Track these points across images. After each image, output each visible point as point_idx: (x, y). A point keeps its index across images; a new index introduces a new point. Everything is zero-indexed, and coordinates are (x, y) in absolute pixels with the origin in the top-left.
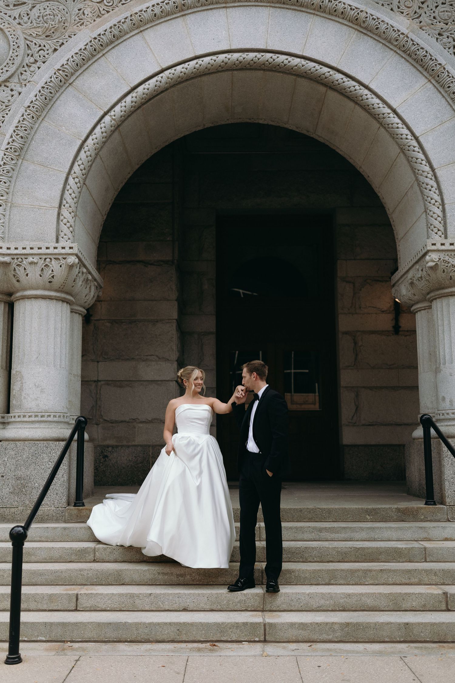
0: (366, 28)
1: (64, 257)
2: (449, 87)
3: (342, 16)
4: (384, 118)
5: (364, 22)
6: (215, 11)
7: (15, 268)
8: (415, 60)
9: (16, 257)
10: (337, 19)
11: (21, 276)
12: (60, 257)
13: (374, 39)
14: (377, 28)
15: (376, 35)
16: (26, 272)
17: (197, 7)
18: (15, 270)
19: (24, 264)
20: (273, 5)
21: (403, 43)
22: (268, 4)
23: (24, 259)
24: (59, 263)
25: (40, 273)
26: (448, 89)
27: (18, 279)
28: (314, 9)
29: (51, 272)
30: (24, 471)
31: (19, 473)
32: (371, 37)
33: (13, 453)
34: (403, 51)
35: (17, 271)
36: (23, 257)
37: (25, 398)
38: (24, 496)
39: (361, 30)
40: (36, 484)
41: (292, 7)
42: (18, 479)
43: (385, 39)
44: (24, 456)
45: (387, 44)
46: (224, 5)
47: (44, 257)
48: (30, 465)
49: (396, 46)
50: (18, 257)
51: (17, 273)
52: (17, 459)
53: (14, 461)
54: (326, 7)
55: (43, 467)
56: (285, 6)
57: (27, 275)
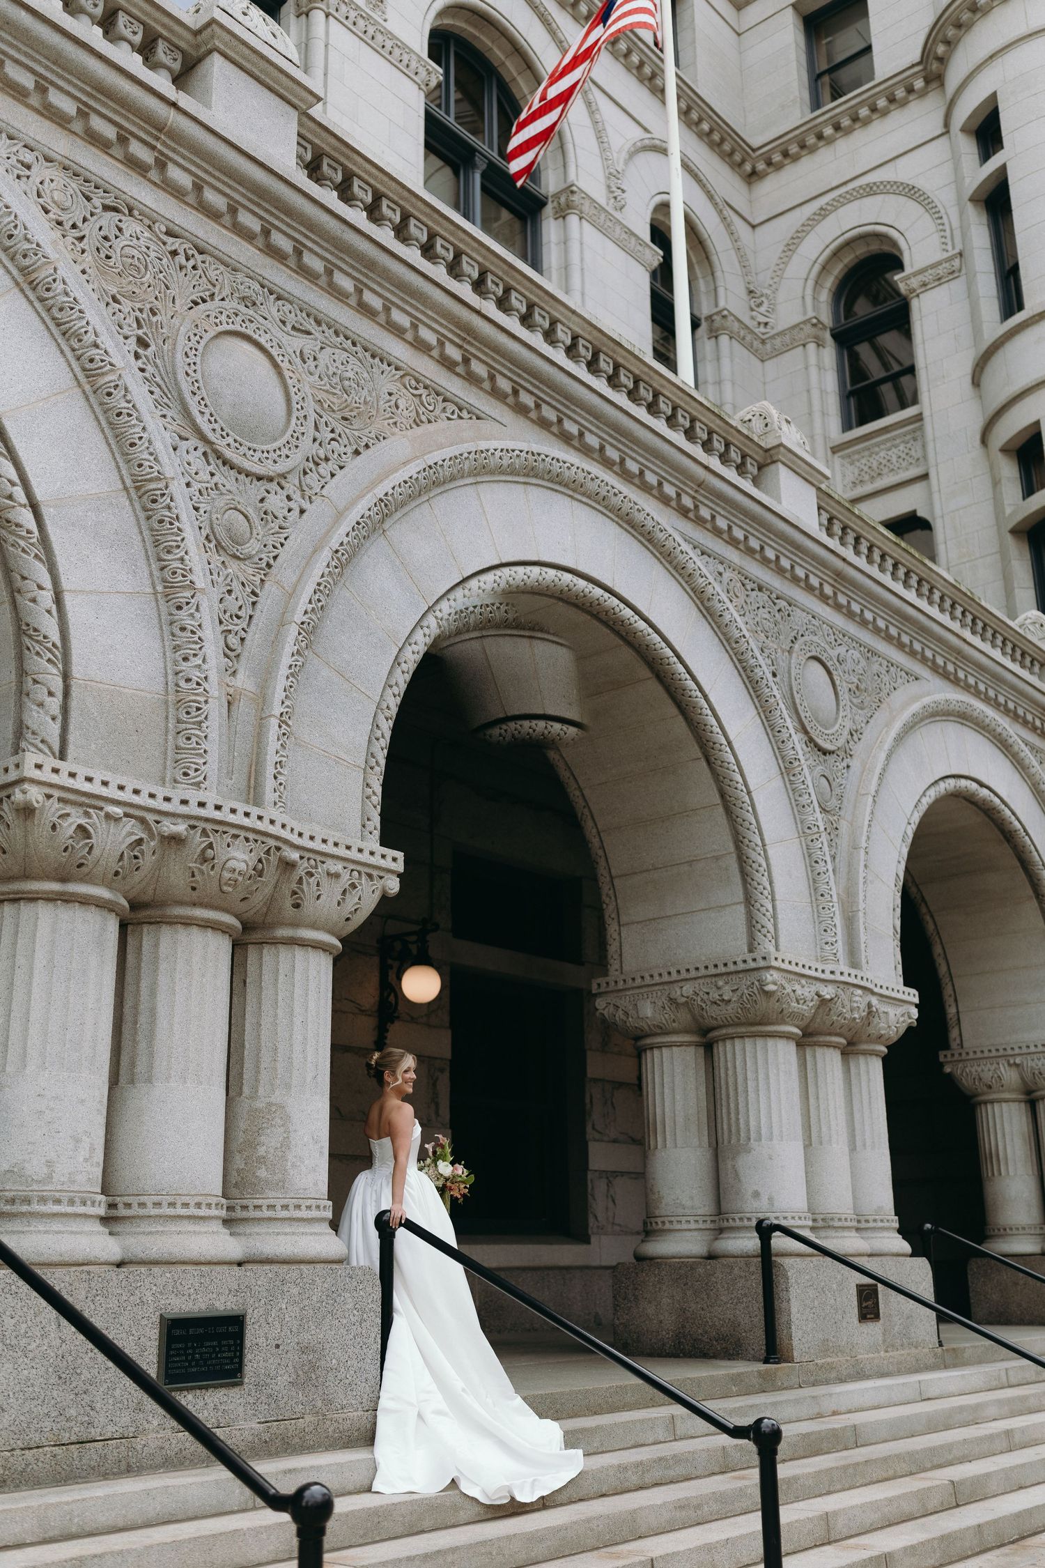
0: (707, 609)
1: (381, 874)
2: (779, 731)
3: (687, 579)
4: (720, 751)
5: (709, 599)
6: (560, 496)
7: (301, 878)
8: (748, 677)
9: (307, 855)
10: (680, 579)
11: (308, 897)
12: (375, 873)
13: (712, 627)
14: (721, 616)
15: (716, 623)
16: (318, 890)
17: (543, 479)
18: (300, 881)
19: (319, 873)
20: (620, 522)
21: (743, 648)
22: (616, 519)
23: (319, 863)
24: (372, 885)
25: (339, 897)
26: (777, 734)
27: (299, 901)
28: (661, 553)
29: (356, 900)
30: (313, 1332)
31: (306, 1337)
32: (710, 624)
33: (295, 1291)
34: (739, 660)
35: (305, 886)
36: (319, 858)
37: (294, 1165)
38: (313, 1389)
39: (702, 608)
40: (334, 1361)
41: (640, 538)
42: (304, 1350)
43: (724, 634)
44: (314, 1298)
45: (725, 642)
46: (571, 493)
47: (352, 866)
48: (324, 1318)
49: (733, 649)
50: (311, 855)
51: (303, 891)
52: (302, 1306)
53: (297, 1309)
54: (676, 558)
55: (345, 1322)
56: (632, 531)
57: (318, 897)
